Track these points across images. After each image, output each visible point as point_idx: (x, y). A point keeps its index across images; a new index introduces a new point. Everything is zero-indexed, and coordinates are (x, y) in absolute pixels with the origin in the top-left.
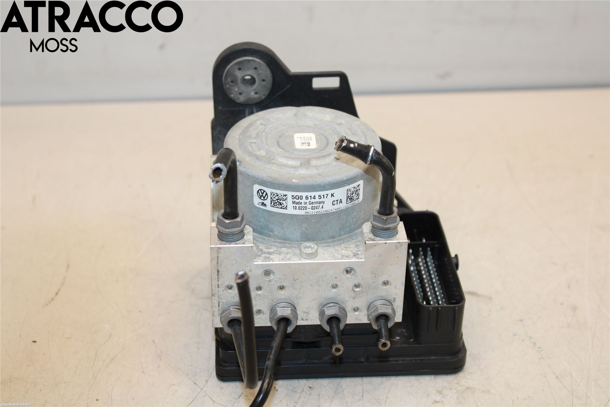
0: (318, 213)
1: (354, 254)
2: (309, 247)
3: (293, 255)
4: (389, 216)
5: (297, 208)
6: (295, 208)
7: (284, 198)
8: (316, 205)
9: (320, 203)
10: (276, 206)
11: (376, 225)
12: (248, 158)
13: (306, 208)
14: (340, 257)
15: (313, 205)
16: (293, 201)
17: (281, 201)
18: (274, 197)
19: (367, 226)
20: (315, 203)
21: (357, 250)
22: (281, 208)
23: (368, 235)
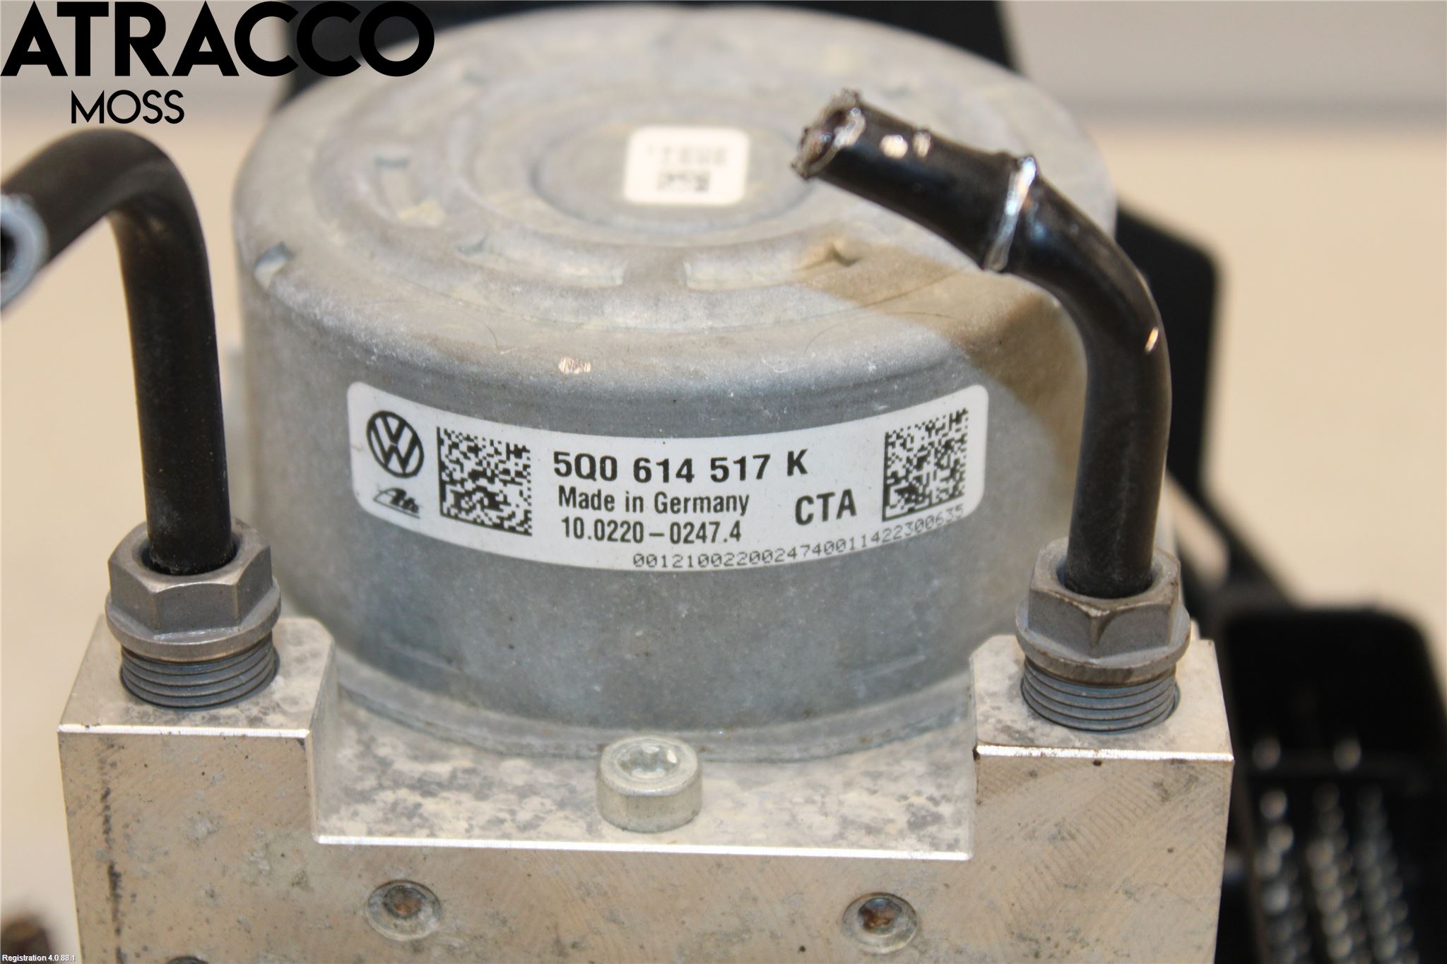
0: (710, 567)
1: (914, 814)
2: (655, 761)
3: (555, 802)
4: (1124, 600)
5: (589, 530)
6: (575, 529)
7: (513, 465)
8: (697, 518)
9: (721, 504)
10: (468, 511)
11: (1044, 654)
12: (336, 239)
13: (636, 532)
14: (832, 827)
15: (682, 518)
16: (562, 489)
17: (496, 487)
18: (458, 462)
19: (997, 653)
20: (690, 504)
21: (937, 794)
22: (498, 527)
23: (999, 708)
